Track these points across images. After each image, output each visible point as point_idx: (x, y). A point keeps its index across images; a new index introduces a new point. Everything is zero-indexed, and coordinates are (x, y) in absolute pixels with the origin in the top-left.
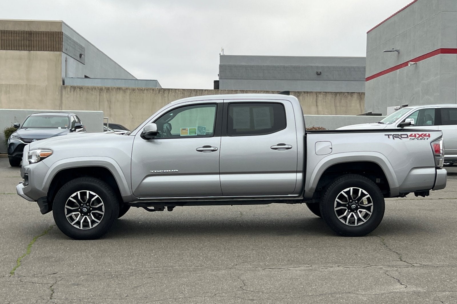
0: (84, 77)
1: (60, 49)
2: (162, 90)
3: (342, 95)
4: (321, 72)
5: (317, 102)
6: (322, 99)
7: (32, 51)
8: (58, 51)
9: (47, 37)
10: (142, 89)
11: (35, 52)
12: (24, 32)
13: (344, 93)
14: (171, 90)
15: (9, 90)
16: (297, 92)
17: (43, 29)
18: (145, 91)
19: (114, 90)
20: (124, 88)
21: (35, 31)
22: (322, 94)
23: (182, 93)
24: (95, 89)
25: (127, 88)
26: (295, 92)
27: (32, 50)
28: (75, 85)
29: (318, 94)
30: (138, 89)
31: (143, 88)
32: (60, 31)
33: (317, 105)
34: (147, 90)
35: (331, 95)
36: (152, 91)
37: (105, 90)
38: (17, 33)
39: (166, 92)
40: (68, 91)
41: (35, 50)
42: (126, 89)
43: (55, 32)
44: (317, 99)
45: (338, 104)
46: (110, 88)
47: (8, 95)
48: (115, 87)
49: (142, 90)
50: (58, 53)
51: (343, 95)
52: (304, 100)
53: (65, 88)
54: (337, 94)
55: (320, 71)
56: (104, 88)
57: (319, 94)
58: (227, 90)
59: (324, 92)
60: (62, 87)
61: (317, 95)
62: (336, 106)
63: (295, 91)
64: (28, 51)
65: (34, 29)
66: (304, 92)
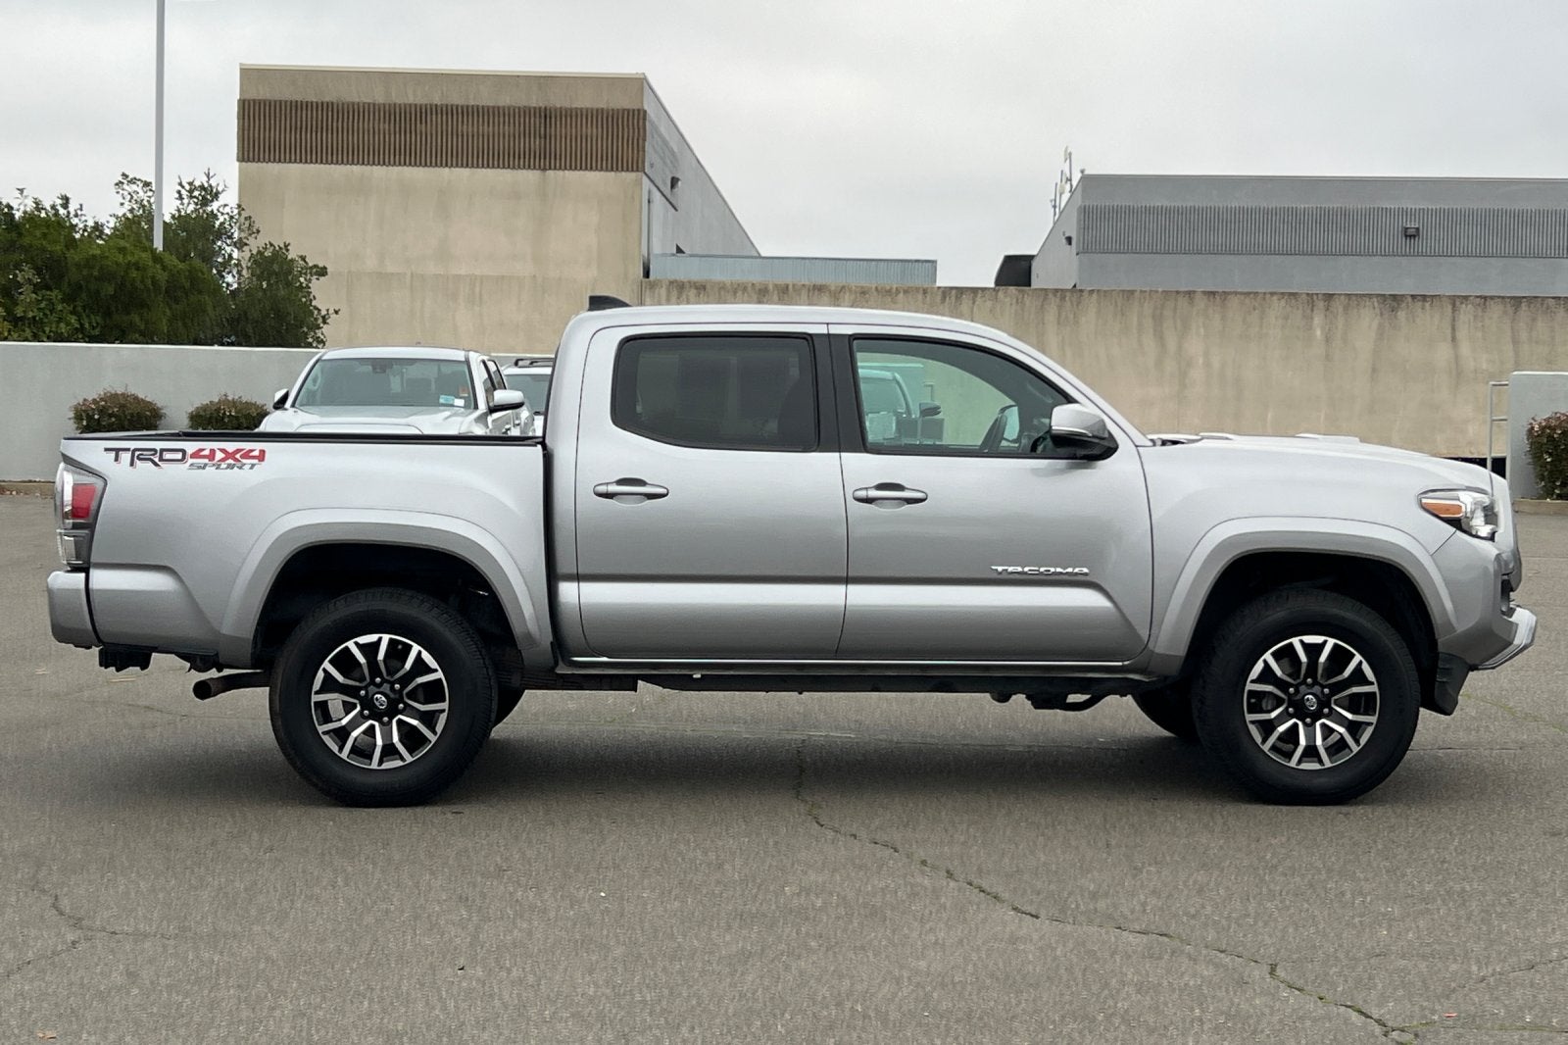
0: (675, 251)
1: (636, 165)
2: (954, 292)
3: (1538, 305)
4: (1418, 229)
5: (1454, 329)
6: (1472, 318)
7: (550, 171)
8: (632, 170)
9: (597, 127)
10: (891, 288)
11: (560, 173)
12: (526, 112)
13: (1544, 298)
14: (980, 292)
15: (481, 295)
16: (1390, 295)
17: (585, 101)
18: (901, 295)
19: (804, 293)
20: (833, 288)
21: (561, 108)
22: (1473, 304)
23: (1015, 300)
24: (745, 289)
25: (843, 287)
26: (1384, 295)
27: (550, 169)
28: (681, 277)
29: (1458, 303)
30: (876, 288)
31: (894, 286)
32: (636, 107)
33: (1454, 339)
34: (906, 292)
35: (1501, 307)
36: (920, 296)
37: (776, 292)
38: (507, 113)
39: (966, 299)
40: (659, 294)
41: (560, 168)
42: (841, 290)
43: (624, 110)
44: (1454, 320)
45: (1524, 336)
46: (790, 287)
47: (477, 308)
48: (807, 283)
49: (889, 291)
50: (631, 176)
51: (1542, 304)
52: (1414, 321)
53: (653, 286)
54: (1521, 303)
55: (1417, 226)
56: (771, 287)
57: (1462, 303)
58: (1160, 290)
59: (1477, 297)
60: (644, 285)
61: (1454, 305)
62: (1516, 342)
63: (1383, 293)
64: (539, 172)
65: (558, 100)
66: (1412, 296)
